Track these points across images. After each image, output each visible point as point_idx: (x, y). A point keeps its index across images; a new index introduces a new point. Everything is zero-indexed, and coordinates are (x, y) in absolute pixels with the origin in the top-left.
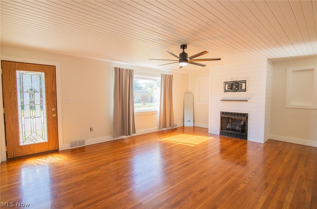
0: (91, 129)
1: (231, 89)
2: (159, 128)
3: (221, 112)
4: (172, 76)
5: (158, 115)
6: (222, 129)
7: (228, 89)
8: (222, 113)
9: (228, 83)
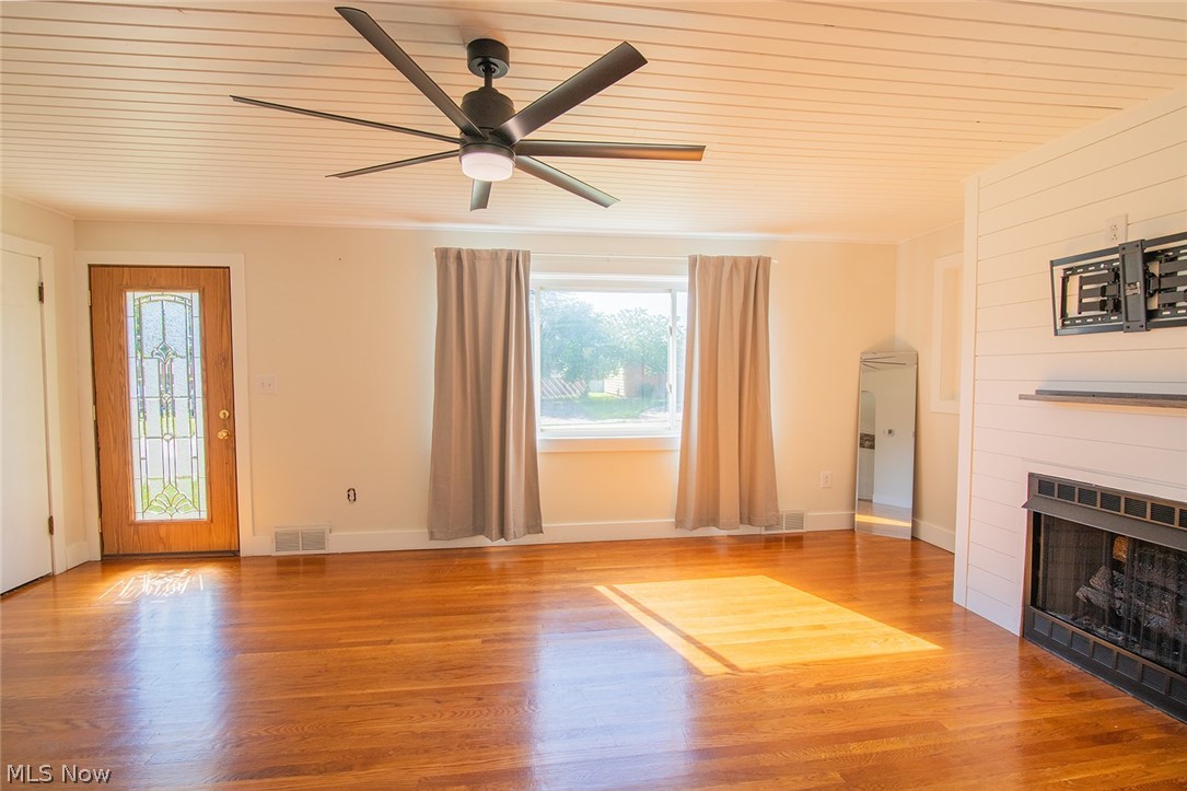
0: (352, 495)
1: (1103, 305)
2: (679, 523)
3: (1031, 476)
4: (767, 261)
5: (676, 457)
6: (1037, 596)
7: (1082, 307)
8: (1043, 486)
9: (1085, 268)
